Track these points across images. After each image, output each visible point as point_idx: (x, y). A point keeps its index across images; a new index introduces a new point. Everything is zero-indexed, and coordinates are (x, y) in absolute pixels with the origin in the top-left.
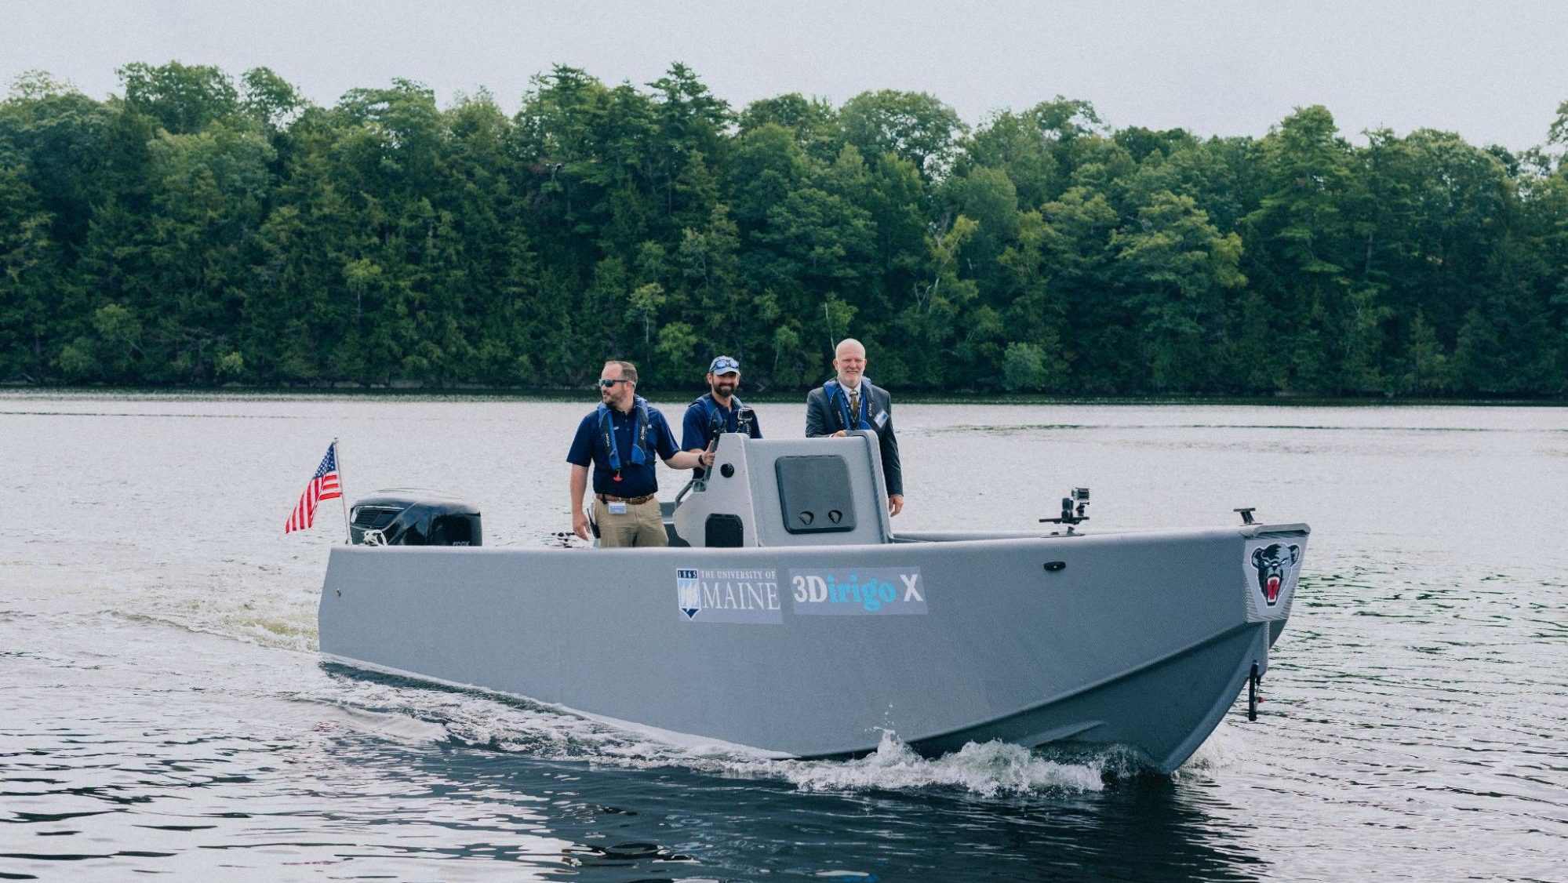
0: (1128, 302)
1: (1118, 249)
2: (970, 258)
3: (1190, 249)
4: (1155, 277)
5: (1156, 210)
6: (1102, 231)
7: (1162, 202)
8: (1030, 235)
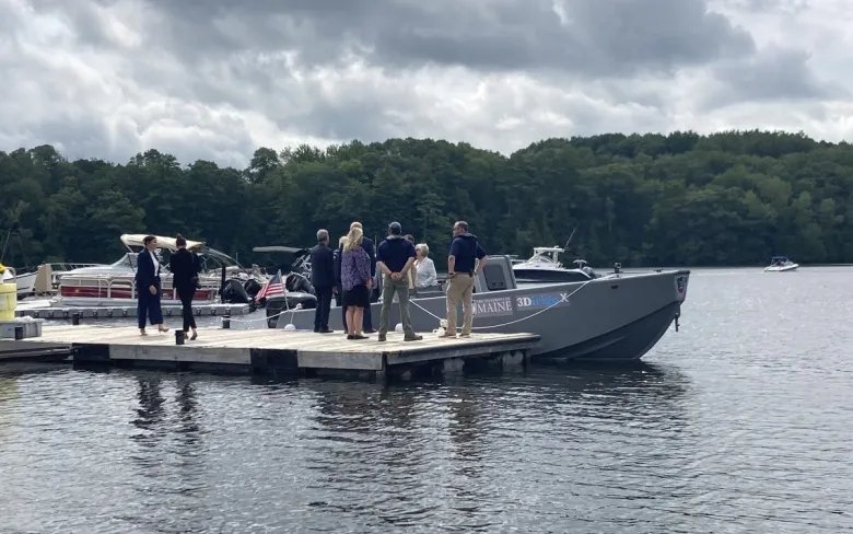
0: (97, 238)
1: (90, 215)
2: (27, 219)
3: (124, 214)
4: (110, 227)
5: (107, 198)
6: (82, 207)
7: (109, 194)
8: (51, 209)
